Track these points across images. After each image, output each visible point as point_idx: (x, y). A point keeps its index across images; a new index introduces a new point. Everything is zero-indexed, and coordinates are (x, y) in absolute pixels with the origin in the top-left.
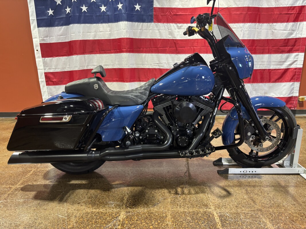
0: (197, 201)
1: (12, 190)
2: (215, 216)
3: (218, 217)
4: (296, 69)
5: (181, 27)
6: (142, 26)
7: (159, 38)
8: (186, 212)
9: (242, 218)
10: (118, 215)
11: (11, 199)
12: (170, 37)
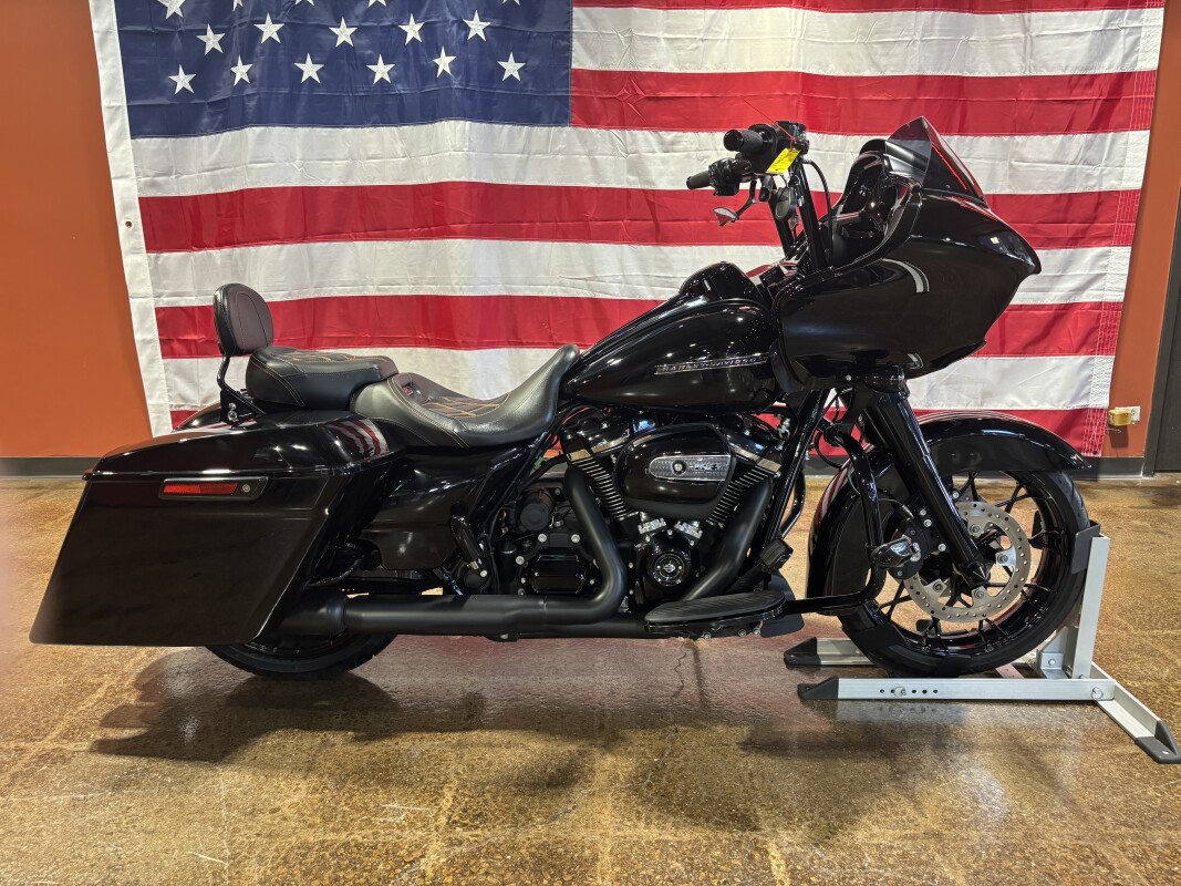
0: (710, 801)
1: (27, 758)
2: (770, 858)
3: (783, 862)
4: (1099, 305)
5: (672, 143)
6: (529, 136)
7: (593, 184)
8: (667, 842)
9: (870, 865)
10: (419, 854)
11: (23, 792)
12: (634, 183)
